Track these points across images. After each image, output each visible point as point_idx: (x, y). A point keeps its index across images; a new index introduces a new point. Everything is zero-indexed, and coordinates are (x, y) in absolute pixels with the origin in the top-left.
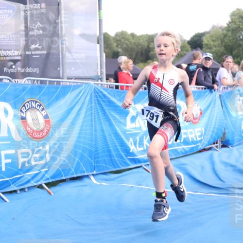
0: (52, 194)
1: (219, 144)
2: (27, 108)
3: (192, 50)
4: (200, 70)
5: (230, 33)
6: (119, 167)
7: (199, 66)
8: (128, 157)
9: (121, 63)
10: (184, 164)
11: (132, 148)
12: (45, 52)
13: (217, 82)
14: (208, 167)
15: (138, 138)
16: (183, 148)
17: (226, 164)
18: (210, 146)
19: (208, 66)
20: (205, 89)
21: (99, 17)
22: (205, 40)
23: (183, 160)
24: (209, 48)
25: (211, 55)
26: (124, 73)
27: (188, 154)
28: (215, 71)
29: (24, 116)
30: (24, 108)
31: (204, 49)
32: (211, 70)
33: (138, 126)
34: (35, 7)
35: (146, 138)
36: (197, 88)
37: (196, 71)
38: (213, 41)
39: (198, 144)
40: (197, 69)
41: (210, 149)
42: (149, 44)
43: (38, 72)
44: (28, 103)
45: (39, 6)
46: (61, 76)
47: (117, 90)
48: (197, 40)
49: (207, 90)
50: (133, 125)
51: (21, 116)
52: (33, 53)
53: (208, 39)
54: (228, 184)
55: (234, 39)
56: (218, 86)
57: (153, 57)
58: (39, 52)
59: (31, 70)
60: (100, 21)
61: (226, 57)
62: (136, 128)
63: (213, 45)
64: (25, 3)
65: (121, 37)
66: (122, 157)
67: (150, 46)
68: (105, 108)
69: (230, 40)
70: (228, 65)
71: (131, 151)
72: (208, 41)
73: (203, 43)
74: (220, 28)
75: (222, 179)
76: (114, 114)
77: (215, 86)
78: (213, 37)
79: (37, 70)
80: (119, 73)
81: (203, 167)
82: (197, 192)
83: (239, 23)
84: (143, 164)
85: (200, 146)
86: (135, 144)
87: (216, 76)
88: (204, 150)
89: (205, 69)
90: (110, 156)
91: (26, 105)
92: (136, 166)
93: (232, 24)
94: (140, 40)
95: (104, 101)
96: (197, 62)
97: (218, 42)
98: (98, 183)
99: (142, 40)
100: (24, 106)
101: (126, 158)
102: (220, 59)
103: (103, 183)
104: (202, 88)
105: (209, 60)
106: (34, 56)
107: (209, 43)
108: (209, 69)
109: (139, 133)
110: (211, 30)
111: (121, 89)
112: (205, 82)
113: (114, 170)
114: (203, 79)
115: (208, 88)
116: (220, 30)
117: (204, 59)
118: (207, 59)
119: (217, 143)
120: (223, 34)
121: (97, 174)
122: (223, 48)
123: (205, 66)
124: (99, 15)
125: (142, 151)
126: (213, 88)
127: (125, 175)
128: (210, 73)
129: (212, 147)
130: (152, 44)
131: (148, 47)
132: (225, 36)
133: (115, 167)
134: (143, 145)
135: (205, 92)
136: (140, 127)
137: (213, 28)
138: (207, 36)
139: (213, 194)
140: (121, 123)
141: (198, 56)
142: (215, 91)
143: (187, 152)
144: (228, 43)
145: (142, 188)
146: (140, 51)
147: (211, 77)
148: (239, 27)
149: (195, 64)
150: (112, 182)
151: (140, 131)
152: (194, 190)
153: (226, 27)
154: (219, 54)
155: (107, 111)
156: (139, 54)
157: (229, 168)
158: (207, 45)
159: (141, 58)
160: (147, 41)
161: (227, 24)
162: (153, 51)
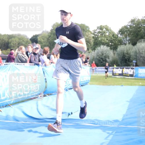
1: (42, 95)
4: (32, 55)
5: (52, 36)
10: (21, 107)
20: (34, 65)
24: (40, 43)
36: (30, 64)
38: (43, 39)
41: (37, 98)
42: (9, 40)
48: (35, 39)
57: (11, 47)
63: (43, 41)
67: (9, 41)
72: (40, 39)
74: (47, 32)
75: (41, 114)
77: (40, 63)
78: (43, 37)
81: (32, 108)
94: (3, 37)
97: (46, 40)
99: (5, 38)
107: (40, 40)
115: (36, 65)
117: (35, 49)
120: (48, 36)
122: (48, 43)
130: (10, 40)
131: (8, 41)
132: (50, 37)
137: (43, 32)
138: (40, 36)
139: (35, 123)
142: (40, 66)
144: (51, 40)
146: (3, 43)
147: (38, 59)
152: (25, 121)
156: (3, 45)
157: (46, 108)
159: (4, 48)
160: (8, 38)
161: (51, 30)
162: (11, 44)
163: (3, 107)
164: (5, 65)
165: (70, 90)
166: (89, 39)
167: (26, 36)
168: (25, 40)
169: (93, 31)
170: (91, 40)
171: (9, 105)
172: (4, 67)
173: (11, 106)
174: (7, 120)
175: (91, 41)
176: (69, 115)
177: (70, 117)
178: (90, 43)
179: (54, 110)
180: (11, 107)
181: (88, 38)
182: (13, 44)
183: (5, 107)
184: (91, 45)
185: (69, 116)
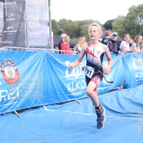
0: (21, 117)
1: (122, 87)
2: (5, 65)
3: (106, 30)
4: (110, 42)
5: (128, 20)
6: (61, 101)
7: (109, 40)
8: (67, 95)
9: (63, 38)
10: (101, 99)
11: (69, 89)
12: (16, 31)
13: (120, 49)
14: (115, 100)
15: (73, 83)
16: (100, 89)
17: (126, 99)
18: (117, 88)
19: (115, 40)
20: (113, 53)
21: (49, 10)
22: (114, 24)
24: (116, 29)
25: (117, 33)
26: (64, 44)
27: (103, 92)
28: (119, 43)
29: (3, 70)
30: (3, 65)
31: (113, 30)
32: (116, 42)
33: (72, 76)
34: (10, 4)
35: (77, 83)
37: (107, 43)
38: (119, 25)
39: (109, 87)
40: (108, 41)
41: (116, 90)
42: (80, 27)
43: (12, 43)
44: (5, 62)
45: (12, 3)
46: (26, 45)
47: (60, 54)
48: (109, 24)
49: (114, 54)
50: (70, 76)
51: (1, 70)
52: (9, 31)
53: (115, 24)
54: (127, 111)
55: (131, 24)
56: (121, 52)
57: (82, 34)
58: (12, 31)
59: (7, 42)
60: (50, 12)
61: (126, 34)
62: (71, 77)
63: (119, 27)
64: (4, 2)
65: (63, 22)
66: (63, 95)
67: (81, 28)
68: (53, 65)
69: (128, 24)
70: (127, 39)
71: (68, 91)
73: (113, 26)
74: (123, 17)
75: (124, 108)
76: (58, 69)
77: (119, 52)
78: (118, 22)
79: (11, 42)
80: (61, 44)
81: (112, 101)
82: (108, 116)
83: (134, 14)
84: (76, 99)
85: (110, 88)
86: (71, 87)
87: (120, 46)
88: (113, 90)
89: (113, 42)
90: (56, 94)
91: (4, 63)
92: (71, 100)
93: (130, 14)
94: (74, 24)
95: (52, 61)
96: (108, 37)
97: (121, 26)
98: (49, 111)
99: (75, 24)
100: (3, 64)
101: (65, 95)
102: (122, 36)
103: (52, 111)
104: (111, 53)
105: (115, 36)
106: (9, 34)
107: (116, 26)
108: (116, 41)
109: (73, 80)
110: (117, 18)
111: (62, 53)
112: (113, 50)
113: (58, 102)
114: (112, 48)
115: (115, 53)
116: (123, 18)
117: (113, 36)
118: (114, 35)
119: (120, 86)
120: (124, 21)
121: (48, 105)
122: (124, 29)
123: (113, 40)
124: (49, 9)
125: (75, 91)
126: (118, 53)
127: (65, 105)
128: (116, 44)
129: (118, 88)
130: (82, 26)
131: (79, 28)
132: (126, 22)
133: (59, 101)
134: (76, 87)
135: (113, 56)
136: (74, 77)
137: (118, 17)
138: (115, 21)
139: (118, 117)
140: (62, 74)
141: (109, 34)
142: (119, 55)
143: (102, 91)
144: (127, 26)
145: (75, 113)
146: (74, 31)
147: (117, 46)
148: (134, 17)
149: (107, 39)
150: (57, 109)
151: (74, 79)
152: (107, 115)
153: (126, 17)
154: (122, 32)
155: (54, 67)
156: (74, 32)
157: (128, 101)
158: (115, 27)
159: (75, 35)
160: (79, 25)
162: (82, 31)
163: (81, 99)
174: (87, 113)
179: (137, 104)
180: (89, 99)
182: (85, 31)
183: (83, 99)
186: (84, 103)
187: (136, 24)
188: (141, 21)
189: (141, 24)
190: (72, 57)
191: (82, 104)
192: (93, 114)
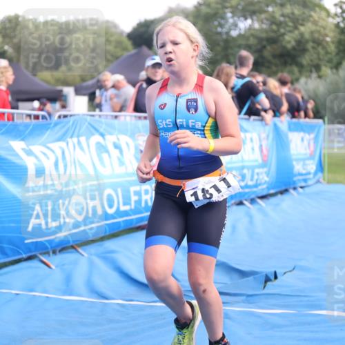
10: (113, 252)
23: (110, 245)
36: (135, 117)
82: (132, 300)
83: (215, 6)
84: (38, 253)
93: (204, 6)
110: (166, 15)
118: (157, 66)
127: (6, 273)
137: (169, 12)
145: (34, 295)
153: (193, 12)
161: (195, 7)
163: (54, 252)
164: (59, 117)
165: (265, 200)
166: (319, 32)
167: (115, 26)
168: (112, 39)
169: (336, 5)
170: (327, 36)
171: (72, 247)
172: (56, 124)
173: (80, 250)
174: (70, 295)
175: (328, 39)
176: (267, 280)
177: (272, 287)
178: (324, 48)
180: (78, 252)
181: (318, 28)
183: (60, 251)
184: (327, 53)
185: (269, 283)
186: (63, 265)
187: (220, 34)
188: (236, 25)
189: (234, 33)
190: (29, 130)
191: (56, 267)
192: (89, 297)
